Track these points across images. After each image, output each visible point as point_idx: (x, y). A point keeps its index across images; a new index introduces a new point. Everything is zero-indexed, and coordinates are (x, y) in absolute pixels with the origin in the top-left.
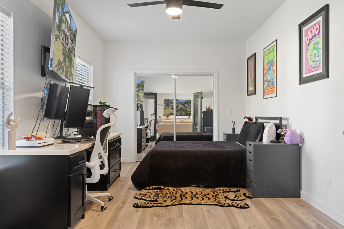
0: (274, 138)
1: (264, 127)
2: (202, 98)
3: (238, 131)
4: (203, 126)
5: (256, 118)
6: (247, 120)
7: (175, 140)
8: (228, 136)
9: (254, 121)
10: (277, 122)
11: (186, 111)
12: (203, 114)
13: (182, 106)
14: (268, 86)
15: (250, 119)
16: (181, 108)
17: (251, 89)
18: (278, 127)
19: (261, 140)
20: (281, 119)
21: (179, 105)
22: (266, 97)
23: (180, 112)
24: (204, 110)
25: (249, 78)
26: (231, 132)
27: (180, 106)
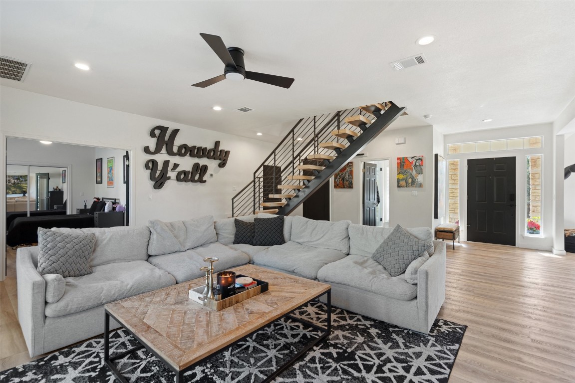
0: (111, 209)
1: (105, 204)
2: (49, 179)
3: (89, 207)
4: (49, 204)
5: (102, 198)
6: (95, 200)
7: (29, 215)
8: (81, 210)
9: (101, 200)
10: (114, 201)
11: (21, 188)
12: (49, 194)
13: (16, 181)
14: (110, 180)
15: (98, 199)
16: (14, 184)
17: (99, 180)
18: (114, 203)
19: (104, 210)
20: (115, 199)
21: (12, 179)
22: (108, 186)
23: (13, 189)
24: (51, 189)
25: (98, 172)
26: (83, 208)
27: (13, 181)
